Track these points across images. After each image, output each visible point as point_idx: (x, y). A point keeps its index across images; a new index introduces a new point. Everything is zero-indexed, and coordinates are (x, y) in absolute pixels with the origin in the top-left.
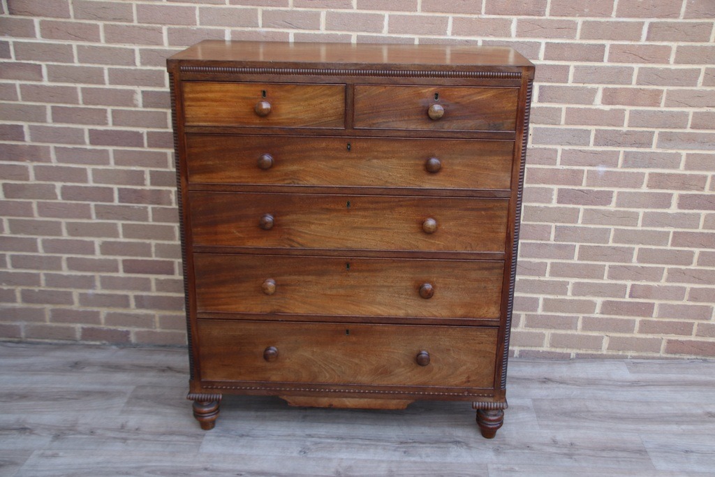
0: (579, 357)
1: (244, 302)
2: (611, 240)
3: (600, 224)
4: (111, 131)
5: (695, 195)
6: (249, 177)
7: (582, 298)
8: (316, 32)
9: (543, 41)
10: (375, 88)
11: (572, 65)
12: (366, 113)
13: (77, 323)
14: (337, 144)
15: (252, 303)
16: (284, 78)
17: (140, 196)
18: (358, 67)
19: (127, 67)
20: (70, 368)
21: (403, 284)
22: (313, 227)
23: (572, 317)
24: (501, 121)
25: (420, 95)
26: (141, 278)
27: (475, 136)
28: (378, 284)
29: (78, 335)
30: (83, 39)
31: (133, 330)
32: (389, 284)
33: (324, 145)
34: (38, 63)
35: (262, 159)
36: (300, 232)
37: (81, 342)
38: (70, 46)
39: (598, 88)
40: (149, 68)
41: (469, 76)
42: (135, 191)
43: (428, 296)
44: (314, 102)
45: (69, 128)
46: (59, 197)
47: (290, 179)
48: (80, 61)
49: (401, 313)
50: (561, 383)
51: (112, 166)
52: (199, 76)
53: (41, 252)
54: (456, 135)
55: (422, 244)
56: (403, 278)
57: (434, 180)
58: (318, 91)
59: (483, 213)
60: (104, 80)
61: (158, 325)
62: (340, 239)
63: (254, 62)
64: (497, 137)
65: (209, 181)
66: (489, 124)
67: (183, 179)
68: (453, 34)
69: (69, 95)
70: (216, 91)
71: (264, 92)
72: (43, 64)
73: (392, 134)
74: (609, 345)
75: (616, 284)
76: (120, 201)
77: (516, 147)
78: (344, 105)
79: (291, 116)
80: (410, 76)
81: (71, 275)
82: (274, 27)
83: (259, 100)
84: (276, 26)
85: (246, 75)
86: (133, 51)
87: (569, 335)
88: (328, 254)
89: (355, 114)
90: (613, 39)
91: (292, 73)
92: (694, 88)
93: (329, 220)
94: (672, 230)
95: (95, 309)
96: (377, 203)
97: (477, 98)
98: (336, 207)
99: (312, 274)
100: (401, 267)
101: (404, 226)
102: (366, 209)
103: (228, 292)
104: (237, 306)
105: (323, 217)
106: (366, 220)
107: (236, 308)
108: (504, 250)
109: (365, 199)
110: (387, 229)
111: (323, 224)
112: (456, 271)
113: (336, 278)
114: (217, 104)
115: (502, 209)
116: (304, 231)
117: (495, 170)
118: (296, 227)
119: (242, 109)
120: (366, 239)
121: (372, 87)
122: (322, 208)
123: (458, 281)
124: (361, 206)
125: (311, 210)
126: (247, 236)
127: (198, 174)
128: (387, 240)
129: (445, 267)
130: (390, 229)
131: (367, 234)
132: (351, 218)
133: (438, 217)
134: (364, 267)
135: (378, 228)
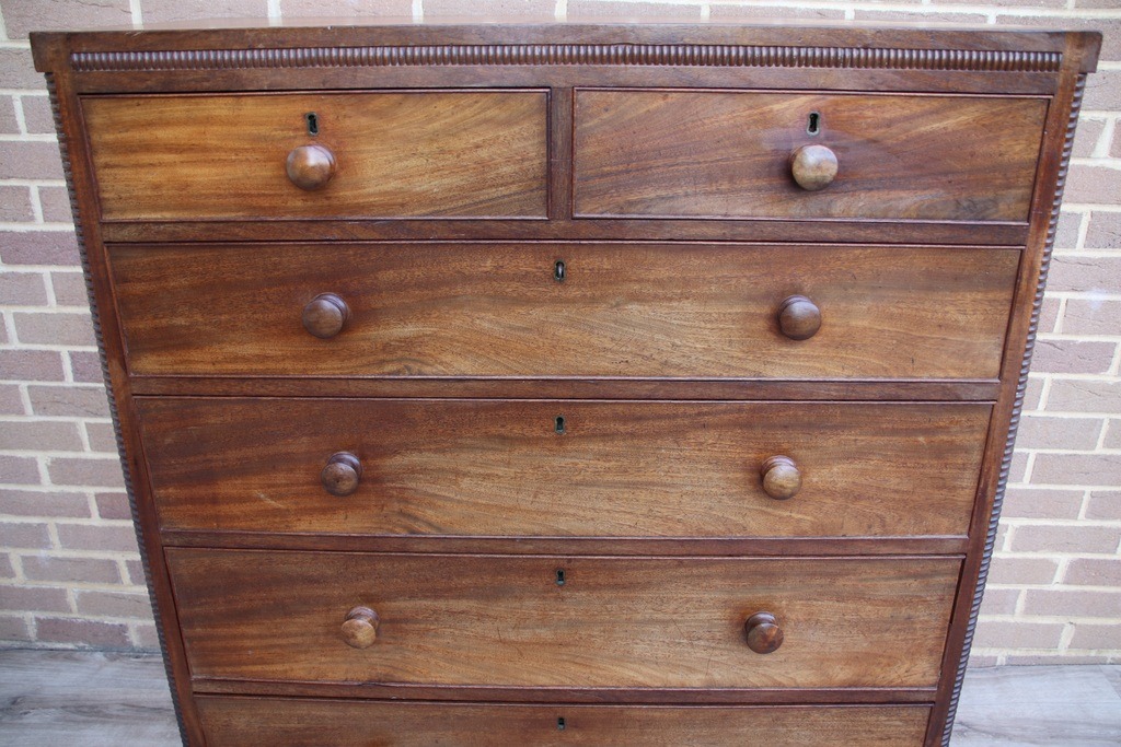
0: (1013, 663)
1: (303, 657)
2: (1100, 443)
3: (1082, 411)
4: (43, 233)
6: (284, 358)
7: (1031, 555)
10: (635, 98)
12: (609, 174)
13: (26, 610)
14: (525, 263)
15: (323, 659)
16: (366, 76)
18: (584, 38)
21: (703, 615)
22: (465, 483)
23: (1007, 591)
24: (991, 195)
25: (766, 121)
27: (916, 235)
28: (639, 617)
29: (32, 631)
31: (131, 623)
32: (667, 617)
33: (489, 264)
35: (316, 308)
36: (436, 496)
37: (39, 644)
39: (1105, 120)
41: (910, 63)
43: (769, 645)
47: (400, 360)
49: (695, 681)
51: (52, 307)
52: (125, 80)
54: (862, 234)
55: (759, 522)
56: (704, 603)
57: (795, 356)
58: (468, 112)
59: (921, 439)
60: (15, 123)
62: (538, 512)
64: (976, 238)
65: (182, 368)
66: (958, 203)
67: (115, 365)
70: (178, 122)
71: (311, 117)
73: (684, 232)
74: (1074, 639)
75: (1101, 528)
77: (1026, 265)
78: (544, 151)
79: (392, 185)
83: (298, 142)
85: (260, 72)
88: (509, 549)
89: (577, 175)
91: (392, 60)
93: (508, 464)
95: (57, 585)
96: (639, 419)
97: (928, 128)
98: (528, 432)
99: (468, 597)
100: (699, 577)
101: (710, 478)
102: (607, 435)
103: (261, 636)
104: (287, 666)
105: (492, 457)
106: (607, 465)
107: (286, 671)
108: (965, 530)
109: (607, 411)
110: (666, 485)
111: (492, 475)
112: (840, 582)
113: (530, 605)
114: (184, 157)
115: (971, 429)
116: (444, 494)
117: (964, 329)
118: (422, 485)
119: (253, 173)
120: (608, 511)
121: (625, 96)
122: (489, 437)
123: (842, 605)
124: (595, 429)
125: (459, 441)
126: (294, 507)
127: (153, 350)
128: (665, 512)
129: (814, 574)
130: (673, 485)
131: (610, 499)
132: (568, 460)
133: (802, 453)
134: (602, 579)
135: (642, 484)
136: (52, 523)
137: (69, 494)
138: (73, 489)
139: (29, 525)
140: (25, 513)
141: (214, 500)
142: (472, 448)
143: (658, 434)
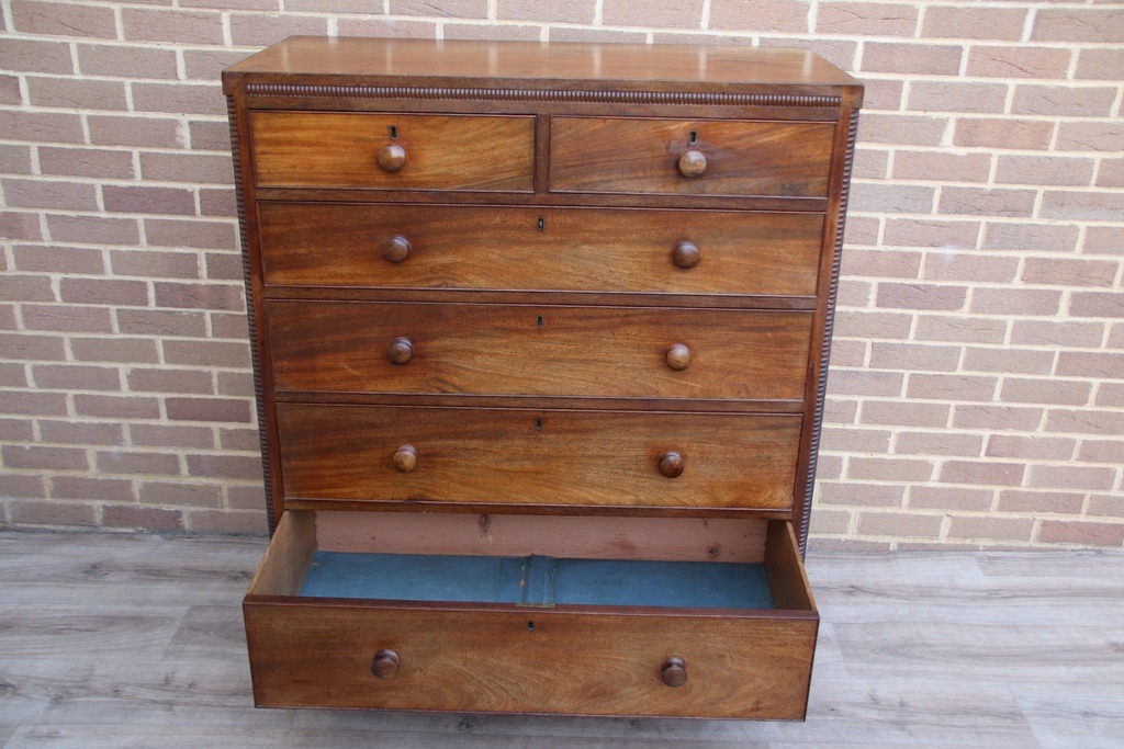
0: (904, 549)
1: (364, 483)
2: (960, 365)
3: (944, 340)
4: (140, 188)
5: (1098, 294)
6: (367, 276)
7: (911, 457)
8: (482, 23)
9: (860, 40)
10: (587, 122)
11: (907, 80)
12: (571, 166)
13: (95, 499)
14: (520, 219)
15: (378, 484)
16: (427, 105)
17: (191, 296)
18: (557, 86)
19: (163, 82)
20: (84, 575)
22: (479, 359)
23: (894, 487)
24: (804, 181)
25: (666, 136)
26: (197, 428)
27: (758, 205)
28: (590, 453)
29: (98, 518)
30: (86, 34)
31: (187, 510)
32: (608, 454)
33: (498, 220)
34: (11, 73)
35: (391, 244)
36: (460, 367)
37: (104, 529)
38: (66, 45)
39: (947, 120)
40: (200, 82)
41: (750, 102)
42: (183, 287)
43: (674, 473)
44: (480, 146)
45: (69, 183)
46: (58, 298)
47: (440, 278)
48: (84, 70)
49: (628, 501)
50: (878, 594)
51: (143, 246)
52: (279, 101)
53: (32, 387)
54: (725, 204)
55: (666, 388)
56: (632, 444)
57: (687, 279)
58: (488, 128)
59: (769, 334)
60: (125, 103)
61: (226, 501)
62: (525, 379)
63: (375, 76)
64: (796, 207)
66: (783, 186)
67: (256, 279)
68: (711, 27)
69: (68, 128)
70: (310, 128)
71: (394, 129)
72: (22, 76)
73: (616, 202)
74: (951, 529)
75: (966, 435)
76: (157, 305)
77: (828, 224)
78: (532, 152)
79: (441, 170)
80: (647, 101)
81: (82, 424)
82: (410, 14)
83: (385, 143)
84: (412, 11)
85: (362, 100)
86: (173, 54)
87: (889, 514)
88: (506, 404)
89: (552, 167)
90: (975, 38)
91: (443, 96)
92: (1105, 120)
93: (507, 347)
94: (1058, 349)
95: (124, 477)
96: (589, 318)
97: (763, 141)
98: (519, 326)
99: (478, 438)
100: (629, 425)
101: (634, 358)
102: (569, 328)
103: (336, 467)
104: (352, 489)
105: (497, 342)
106: (569, 348)
107: (351, 493)
108: (802, 396)
109: (569, 313)
110: (606, 362)
111: (496, 354)
112: (721, 431)
113: (519, 444)
114: (312, 149)
115: (801, 328)
116: (465, 366)
117: (791, 264)
118: (451, 360)
119: (356, 159)
120: (570, 379)
121: (580, 121)
122: (495, 328)
123: (724, 447)
124: (561, 324)
125: (476, 331)
126: (366, 374)
127: (281, 270)
128: (606, 380)
129: (704, 425)
130: (611, 362)
131: (571, 371)
132: (545, 344)
133: (693, 342)
134: (565, 426)
135: (591, 360)
136: (125, 423)
137: (143, 398)
138: (147, 395)
139: (106, 425)
140: (104, 416)
141: (314, 370)
142: (484, 336)
143: (601, 328)
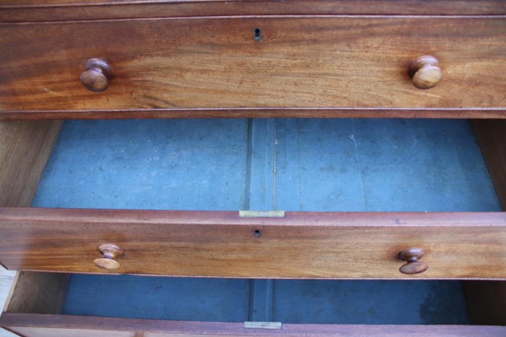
22: (188, 76)
36: (168, 85)
55: (402, 99)
62: (243, 93)
93: (219, 62)
96: (321, 29)
98: (232, 40)
101: (372, 71)
102: (295, 41)
105: (206, 58)
106: (294, 62)
109: (296, 24)
110: (337, 75)
111: (208, 70)
116: (173, 83)
118: (156, 78)
120: (294, 92)
122: (201, 43)
124: (285, 37)
125: (180, 48)
126: (70, 95)
128: (335, 92)
130: (343, 75)
131: (296, 84)
132: (264, 59)
135: (320, 74)
141: (14, 93)
142: (190, 52)
143: (335, 41)
